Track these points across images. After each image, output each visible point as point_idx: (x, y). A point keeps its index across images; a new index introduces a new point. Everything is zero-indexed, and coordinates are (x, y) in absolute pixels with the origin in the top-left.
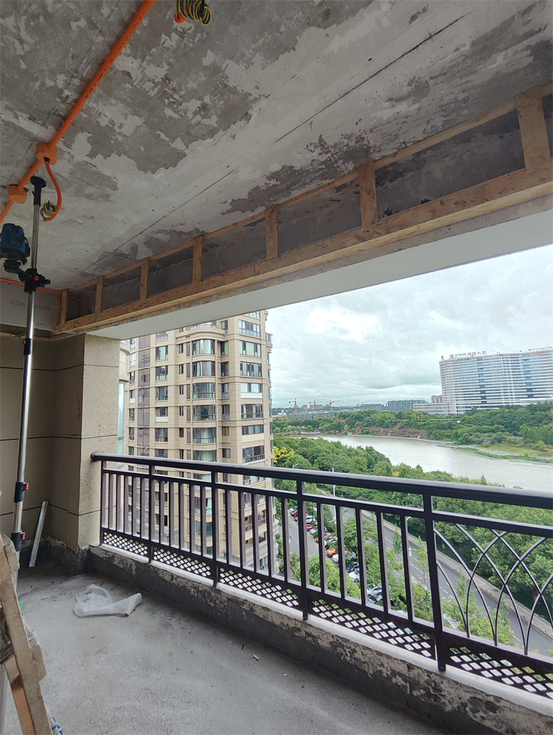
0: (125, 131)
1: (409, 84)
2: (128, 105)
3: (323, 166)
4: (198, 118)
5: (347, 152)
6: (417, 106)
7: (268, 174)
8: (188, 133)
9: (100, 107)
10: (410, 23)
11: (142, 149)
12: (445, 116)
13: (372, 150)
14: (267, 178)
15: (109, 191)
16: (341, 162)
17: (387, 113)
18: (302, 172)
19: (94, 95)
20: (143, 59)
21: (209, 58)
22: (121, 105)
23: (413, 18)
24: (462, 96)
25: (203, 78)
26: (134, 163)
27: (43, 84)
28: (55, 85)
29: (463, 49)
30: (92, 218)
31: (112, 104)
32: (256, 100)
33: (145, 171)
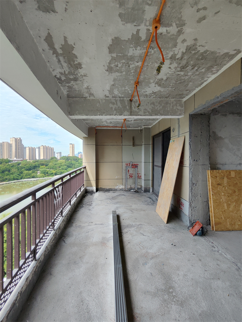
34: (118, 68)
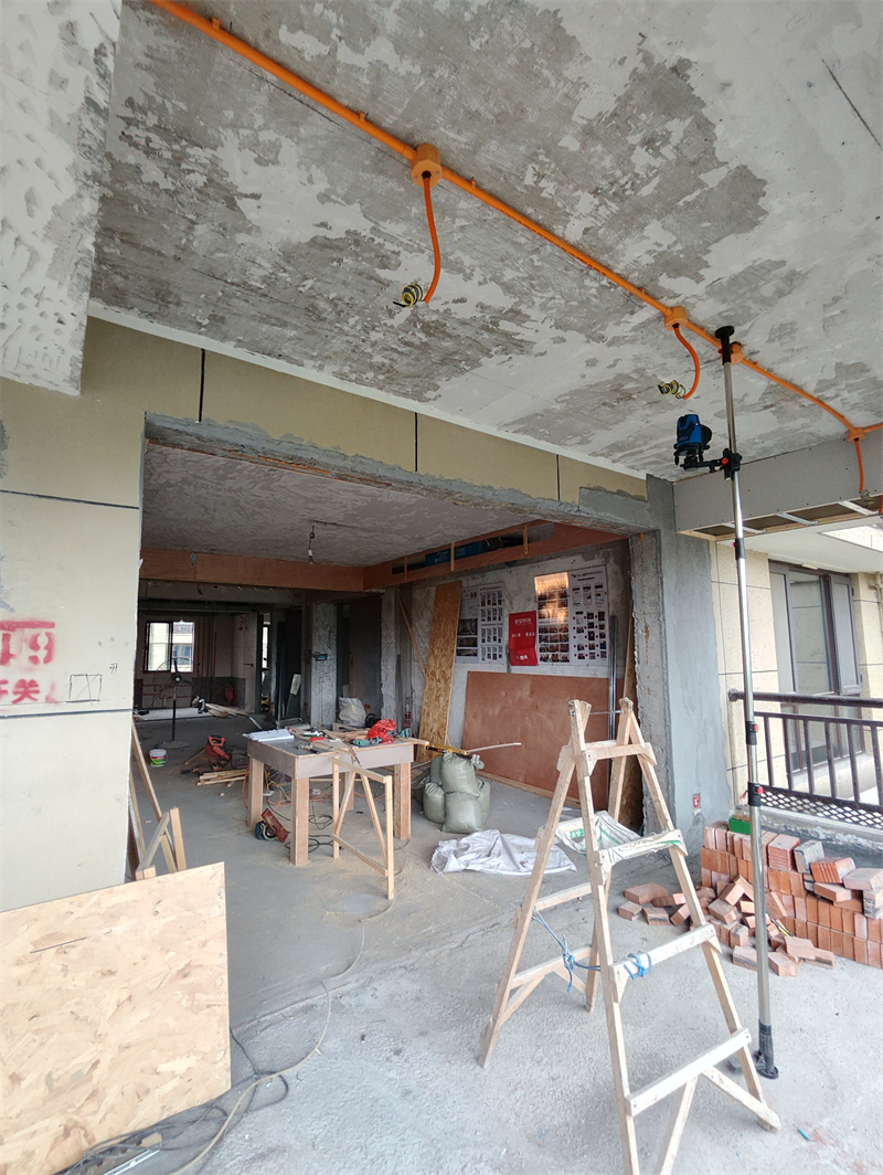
2: (628, 233)
4: (667, 151)
9: (627, 259)
11: (707, 224)
19: (610, 262)
21: (570, 143)
25: (599, 148)
26: (732, 237)
32: (647, 59)
33: (755, 223)
34: (634, 139)
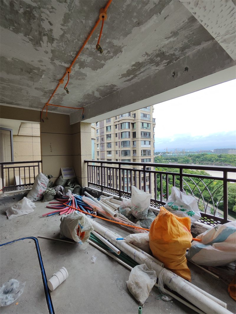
0: (88, 61)
1: (171, 33)
2: (88, 55)
3: (149, 60)
4: (107, 54)
5: (156, 55)
6: (176, 38)
7: (131, 65)
8: (105, 59)
9: (81, 57)
10: (165, 19)
11: (93, 65)
12: (188, 39)
13: (165, 53)
14: (131, 66)
15: (84, 77)
16: (155, 58)
17: (167, 42)
18: (142, 63)
19: (79, 55)
20: (91, 44)
21: (108, 40)
22: (86, 56)
23: (165, 18)
24: (191, 33)
25: (107, 45)
26: (91, 69)
27: (68, 55)
28: (71, 55)
29: (185, 21)
30: (81, 85)
31: (84, 56)
32: (123, 47)
33: (94, 70)
